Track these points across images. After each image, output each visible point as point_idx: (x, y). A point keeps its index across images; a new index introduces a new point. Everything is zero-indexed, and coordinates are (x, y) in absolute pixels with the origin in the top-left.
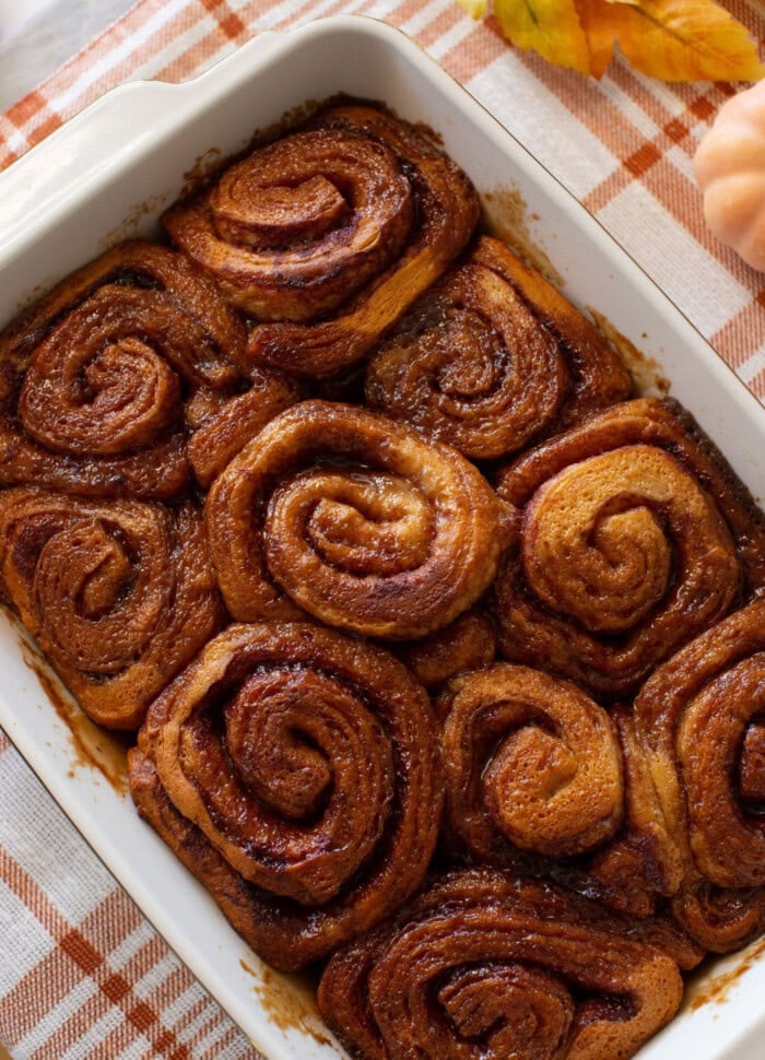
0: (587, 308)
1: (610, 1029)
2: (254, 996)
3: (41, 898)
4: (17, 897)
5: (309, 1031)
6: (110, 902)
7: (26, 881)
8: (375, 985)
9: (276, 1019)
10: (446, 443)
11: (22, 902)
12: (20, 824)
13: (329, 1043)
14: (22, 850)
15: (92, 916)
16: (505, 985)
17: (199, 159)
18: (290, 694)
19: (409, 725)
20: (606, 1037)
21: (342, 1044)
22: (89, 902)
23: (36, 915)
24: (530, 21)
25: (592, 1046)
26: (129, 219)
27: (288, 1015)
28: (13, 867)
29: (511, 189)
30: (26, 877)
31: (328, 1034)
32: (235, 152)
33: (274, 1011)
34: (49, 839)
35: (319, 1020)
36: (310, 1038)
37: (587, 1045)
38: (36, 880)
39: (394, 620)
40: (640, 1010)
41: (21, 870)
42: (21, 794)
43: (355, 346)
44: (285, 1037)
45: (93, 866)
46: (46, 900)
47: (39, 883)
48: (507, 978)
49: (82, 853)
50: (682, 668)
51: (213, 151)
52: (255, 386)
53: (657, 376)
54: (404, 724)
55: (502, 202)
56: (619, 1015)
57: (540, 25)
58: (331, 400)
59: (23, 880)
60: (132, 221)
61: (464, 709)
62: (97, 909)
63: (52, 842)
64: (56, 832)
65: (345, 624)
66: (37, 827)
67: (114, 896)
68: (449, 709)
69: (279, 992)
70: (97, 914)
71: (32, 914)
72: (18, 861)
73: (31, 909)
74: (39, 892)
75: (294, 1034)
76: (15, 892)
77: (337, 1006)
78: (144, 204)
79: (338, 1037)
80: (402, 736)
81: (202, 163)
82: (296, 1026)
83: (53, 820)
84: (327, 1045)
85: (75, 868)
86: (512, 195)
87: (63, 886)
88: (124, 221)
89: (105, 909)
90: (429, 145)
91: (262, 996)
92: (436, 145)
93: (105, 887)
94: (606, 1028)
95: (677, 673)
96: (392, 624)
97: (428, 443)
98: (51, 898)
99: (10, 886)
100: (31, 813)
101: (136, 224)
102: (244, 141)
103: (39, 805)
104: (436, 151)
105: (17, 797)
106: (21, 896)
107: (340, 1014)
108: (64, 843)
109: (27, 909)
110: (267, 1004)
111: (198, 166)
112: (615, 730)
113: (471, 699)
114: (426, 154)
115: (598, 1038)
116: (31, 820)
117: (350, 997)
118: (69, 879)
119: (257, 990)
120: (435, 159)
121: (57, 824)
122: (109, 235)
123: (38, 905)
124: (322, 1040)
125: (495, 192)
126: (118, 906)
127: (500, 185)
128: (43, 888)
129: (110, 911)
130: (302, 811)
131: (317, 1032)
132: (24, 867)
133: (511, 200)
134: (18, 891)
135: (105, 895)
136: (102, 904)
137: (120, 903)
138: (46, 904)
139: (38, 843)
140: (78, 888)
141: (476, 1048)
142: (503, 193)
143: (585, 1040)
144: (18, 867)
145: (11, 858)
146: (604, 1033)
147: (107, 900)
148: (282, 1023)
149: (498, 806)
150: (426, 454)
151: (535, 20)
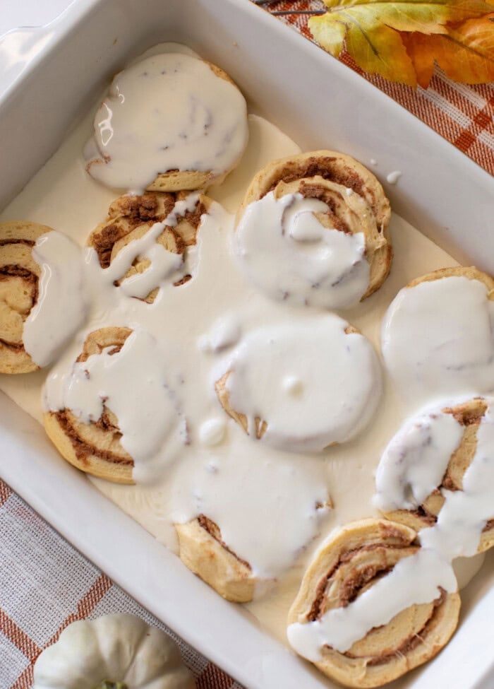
24: (373, 52)
57: (380, 56)
151: (376, 53)
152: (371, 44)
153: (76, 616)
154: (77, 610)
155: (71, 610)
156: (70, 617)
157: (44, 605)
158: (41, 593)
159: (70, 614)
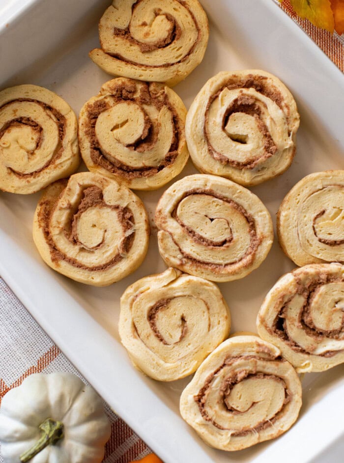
153: (36, 368)
154: (37, 364)
155: (33, 363)
156: (31, 368)
157: (14, 357)
158: (14, 348)
159: (32, 366)
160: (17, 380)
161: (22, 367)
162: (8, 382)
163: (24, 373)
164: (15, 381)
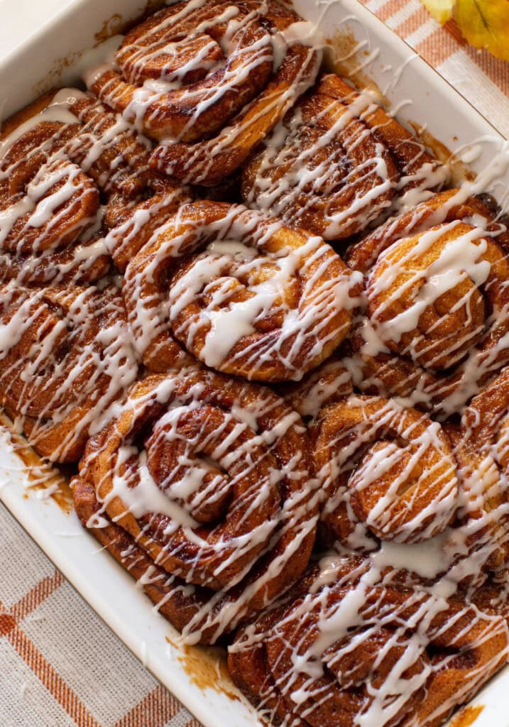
0: (409, 122)
1: (457, 675)
2: (178, 664)
3: (80, 707)
4: (61, 706)
5: (222, 690)
6: (135, 712)
7: (69, 693)
8: (273, 650)
9: (196, 681)
10: (307, 229)
11: (64, 710)
12: (66, 648)
13: (238, 699)
14: (66, 669)
15: (121, 723)
16: (375, 644)
17: (106, 23)
18: (196, 424)
19: (289, 446)
20: (454, 681)
21: (249, 699)
22: (119, 712)
23: (76, 721)
24: (482, 25)
25: (444, 689)
26: (54, 71)
27: (206, 677)
28: (58, 682)
29: (346, 33)
30: (69, 690)
31: (237, 692)
32: (134, 18)
33: (194, 675)
34: (88, 661)
35: (229, 681)
36: (223, 695)
37: (440, 688)
38: (76, 693)
39: (274, 366)
40: (479, 659)
41: (65, 684)
42: (67, 625)
43: (233, 159)
44: (204, 695)
45: (122, 684)
46: (84, 708)
47: (79, 696)
48: (375, 639)
49: (113, 673)
50: (498, 393)
51: (116, 16)
52: (158, 193)
53: (466, 171)
54: (285, 445)
55: (339, 45)
56: (463, 664)
57: (490, 28)
58: (216, 201)
59: (66, 692)
60: (56, 72)
61: (330, 431)
62: (125, 717)
63: (90, 664)
64: (94, 656)
65: (235, 371)
66: (78, 651)
67: (139, 708)
68: (319, 432)
69: (197, 661)
70: (125, 721)
71: (73, 720)
72: (63, 677)
73: (71, 716)
74: (78, 702)
75: (210, 692)
76: (60, 702)
77: (244, 669)
78: (65, 59)
79: (245, 694)
80: (284, 454)
81: (109, 26)
82: (212, 686)
83: (92, 647)
84: (236, 701)
85: (107, 685)
86: (348, 38)
87: (97, 699)
88: (50, 73)
89: (131, 718)
90: (282, 6)
91: (184, 664)
92: (286, 5)
93: (132, 700)
94: (454, 674)
95: (493, 396)
96: (272, 368)
97: (292, 229)
98: (88, 708)
99: (56, 697)
100: (75, 640)
101: (60, 74)
102: (140, 9)
103: (81, 634)
104: (287, 10)
105: (63, 627)
106: (64, 705)
107: (247, 675)
108: (99, 665)
109: (69, 715)
110: (189, 670)
111: (105, 28)
112: (449, 442)
113: (335, 423)
114: (279, 13)
115: (448, 683)
116: (74, 646)
117: (254, 662)
118: (102, 693)
119: (180, 659)
120: (287, 17)
121: (94, 650)
122: (39, 84)
123: (78, 713)
124: (233, 697)
125: (335, 37)
126: (142, 716)
127: (338, 31)
128: (81, 699)
129: (136, 719)
130: (209, 516)
131: (229, 691)
132: (67, 683)
133: (347, 41)
134: (62, 701)
135: (132, 707)
136: (129, 713)
137: (143, 713)
138: (84, 712)
139: (79, 664)
140: (110, 701)
141: (354, 696)
142: (340, 37)
143: (438, 684)
144: (63, 683)
145: (57, 675)
146: (453, 678)
147: (133, 710)
148: (202, 684)
149: (361, 505)
150: (291, 237)
151: (486, 25)
152: (482, 16)
153: (52, 580)
154: (54, 574)
155: (47, 572)
156: (44, 580)
157: (19, 562)
158: (18, 548)
159: (46, 577)
160: (21, 598)
161: (30, 578)
162: (8, 601)
163: (33, 588)
164: (17, 601)
